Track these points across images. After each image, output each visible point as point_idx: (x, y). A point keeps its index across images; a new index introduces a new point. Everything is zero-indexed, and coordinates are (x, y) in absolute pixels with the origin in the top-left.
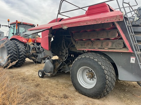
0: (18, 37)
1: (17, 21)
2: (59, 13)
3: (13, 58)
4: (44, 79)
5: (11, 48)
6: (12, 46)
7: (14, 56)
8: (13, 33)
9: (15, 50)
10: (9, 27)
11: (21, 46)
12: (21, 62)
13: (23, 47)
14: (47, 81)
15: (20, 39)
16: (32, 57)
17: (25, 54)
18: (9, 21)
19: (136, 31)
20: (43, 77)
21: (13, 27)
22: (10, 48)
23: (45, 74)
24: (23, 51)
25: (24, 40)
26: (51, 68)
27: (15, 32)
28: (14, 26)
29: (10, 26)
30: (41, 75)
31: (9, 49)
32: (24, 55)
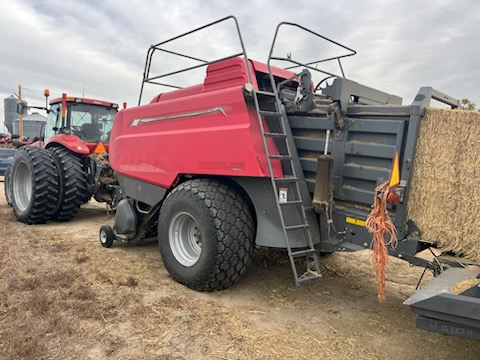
0: (66, 138)
1: (64, 95)
2: (146, 80)
3: (46, 195)
4: (110, 250)
5: (43, 167)
6: (46, 163)
7: (49, 191)
8: (55, 129)
9: (52, 173)
10: (48, 112)
11: (70, 164)
12: (68, 207)
13: (75, 166)
14: (116, 253)
15: (69, 145)
16: (103, 193)
17: (81, 186)
18: (47, 95)
19: (296, 126)
20: (108, 244)
21: (56, 111)
22: (40, 169)
23: (114, 237)
24: (77, 176)
25: (80, 148)
26: (130, 222)
27: (60, 126)
28: (58, 110)
29: (49, 107)
30: (104, 241)
31: (36, 171)
32: (78, 187)
